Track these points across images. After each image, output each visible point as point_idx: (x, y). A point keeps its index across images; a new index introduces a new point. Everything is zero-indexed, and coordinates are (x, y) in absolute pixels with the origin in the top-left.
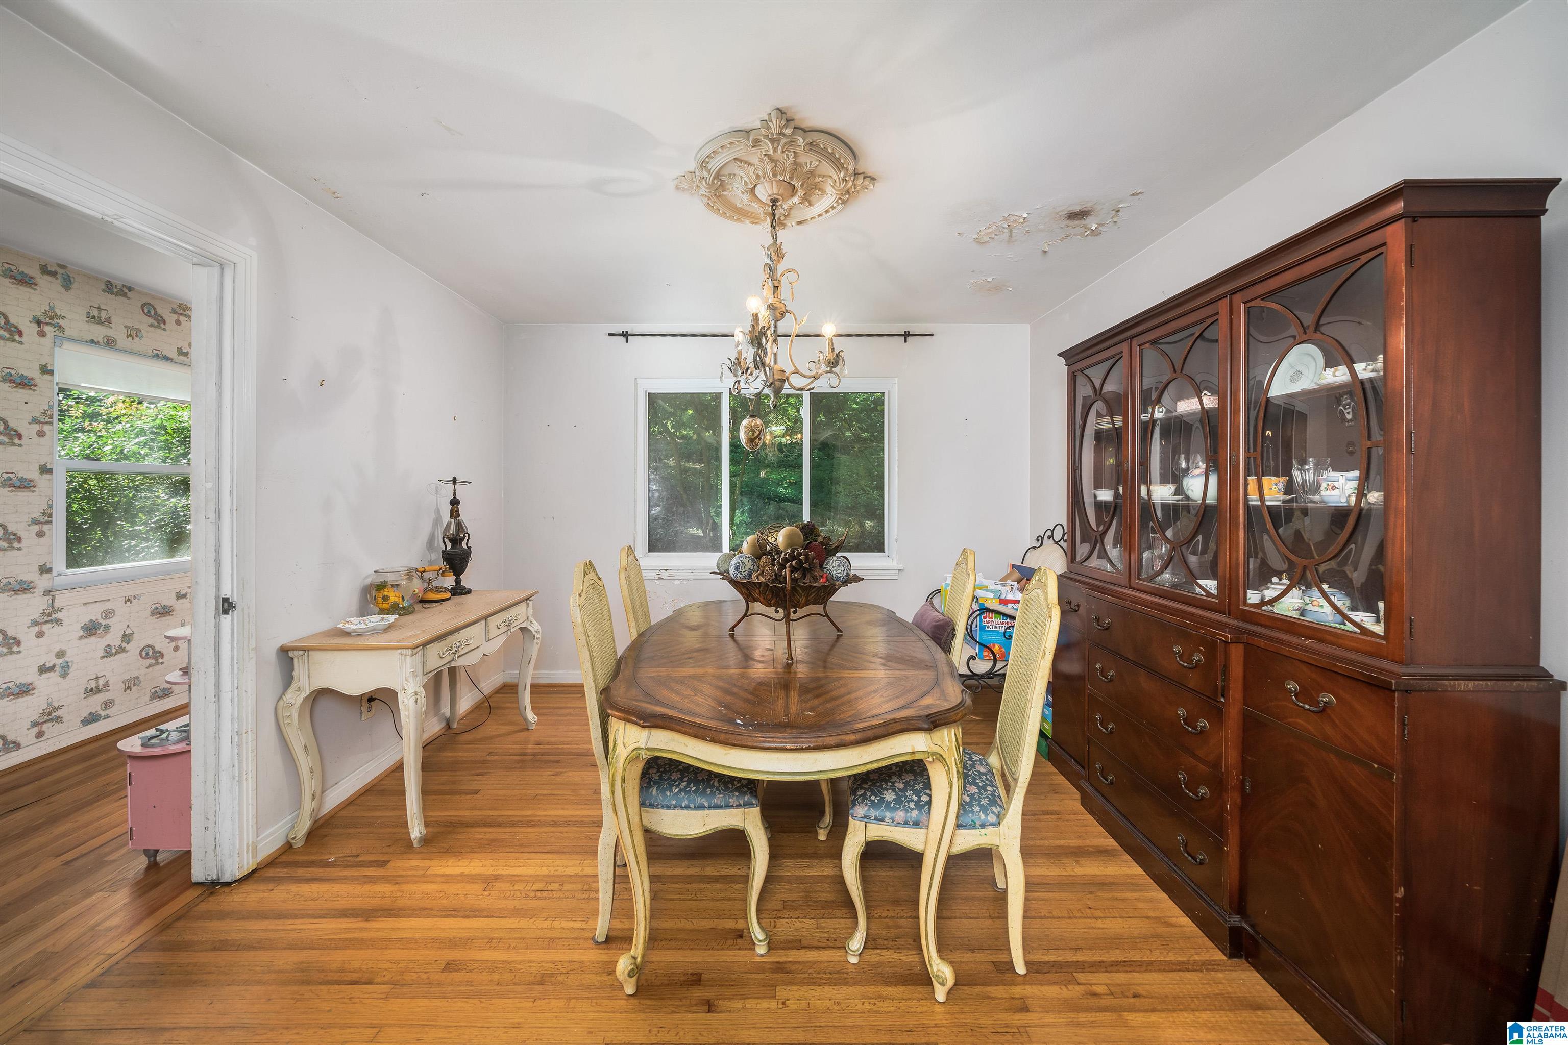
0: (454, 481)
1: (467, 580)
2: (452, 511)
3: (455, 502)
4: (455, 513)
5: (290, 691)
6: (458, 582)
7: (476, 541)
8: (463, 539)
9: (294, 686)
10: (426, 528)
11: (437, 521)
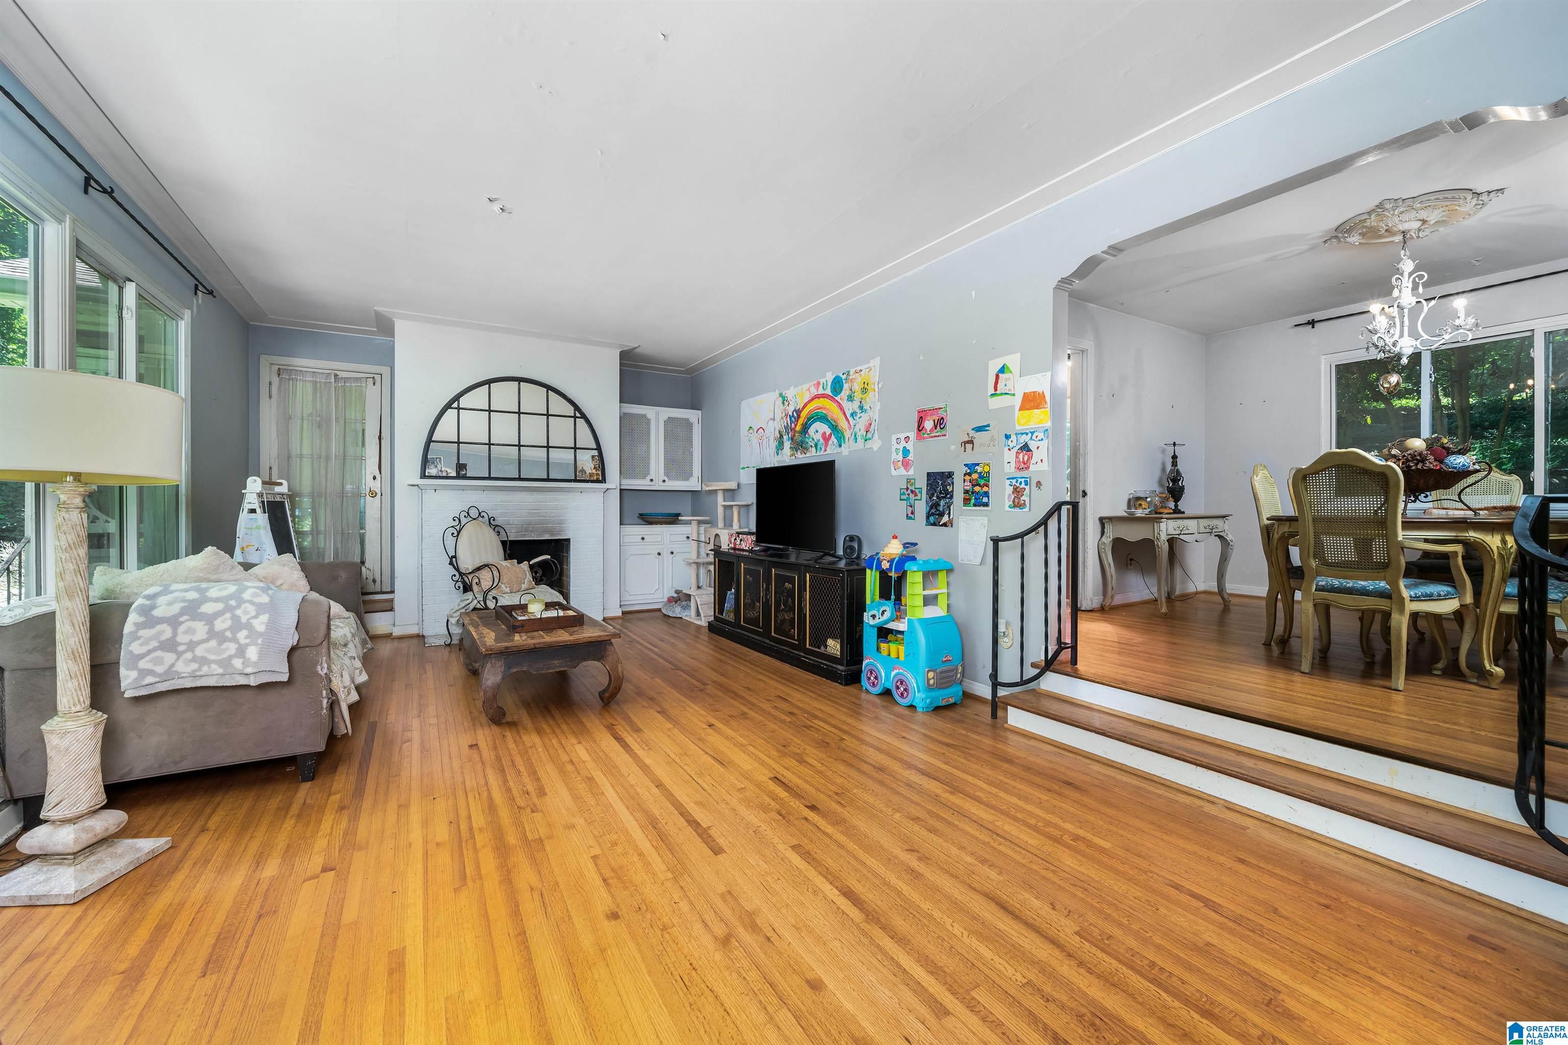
0: (1174, 444)
1: (1182, 505)
2: (1173, 462)
3: (1174, 457)
4: (1174, 464)
5: (1104, 537)
6: (1176, 506)
7: (1187, 482)
8: (1179, 480)
9: (1105, 535)
10: (1157, 473)
11: (1163, 469)
